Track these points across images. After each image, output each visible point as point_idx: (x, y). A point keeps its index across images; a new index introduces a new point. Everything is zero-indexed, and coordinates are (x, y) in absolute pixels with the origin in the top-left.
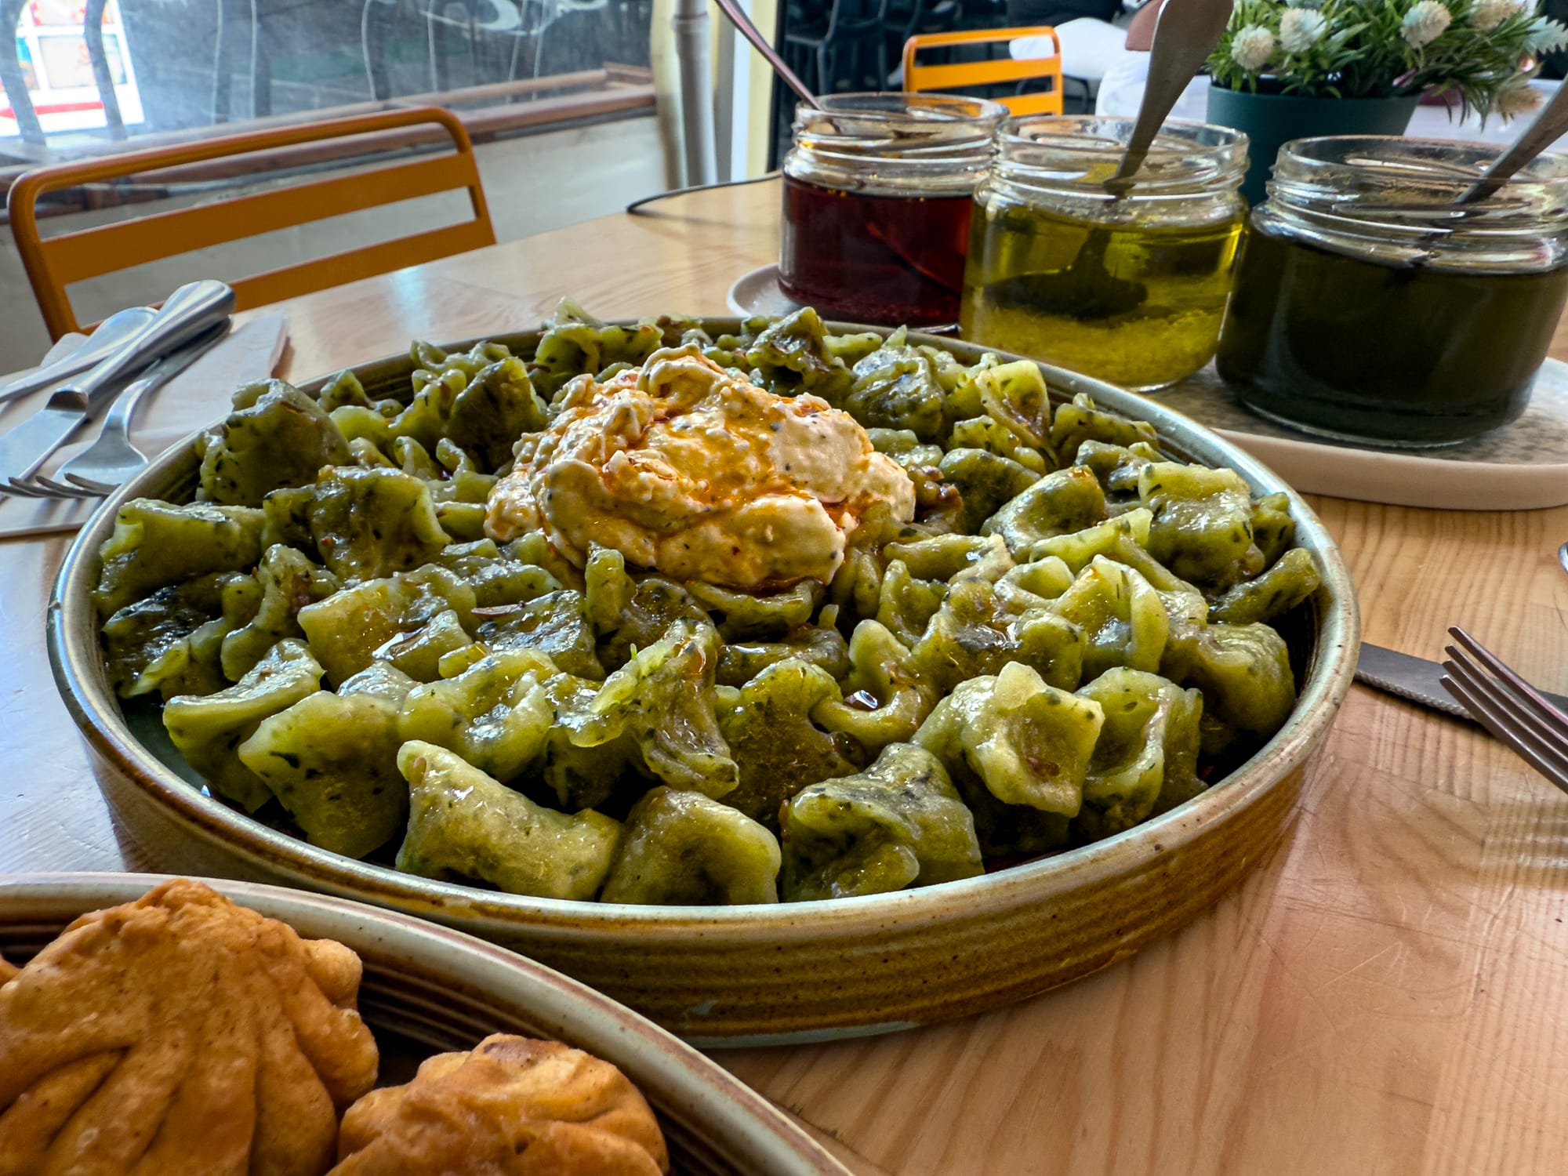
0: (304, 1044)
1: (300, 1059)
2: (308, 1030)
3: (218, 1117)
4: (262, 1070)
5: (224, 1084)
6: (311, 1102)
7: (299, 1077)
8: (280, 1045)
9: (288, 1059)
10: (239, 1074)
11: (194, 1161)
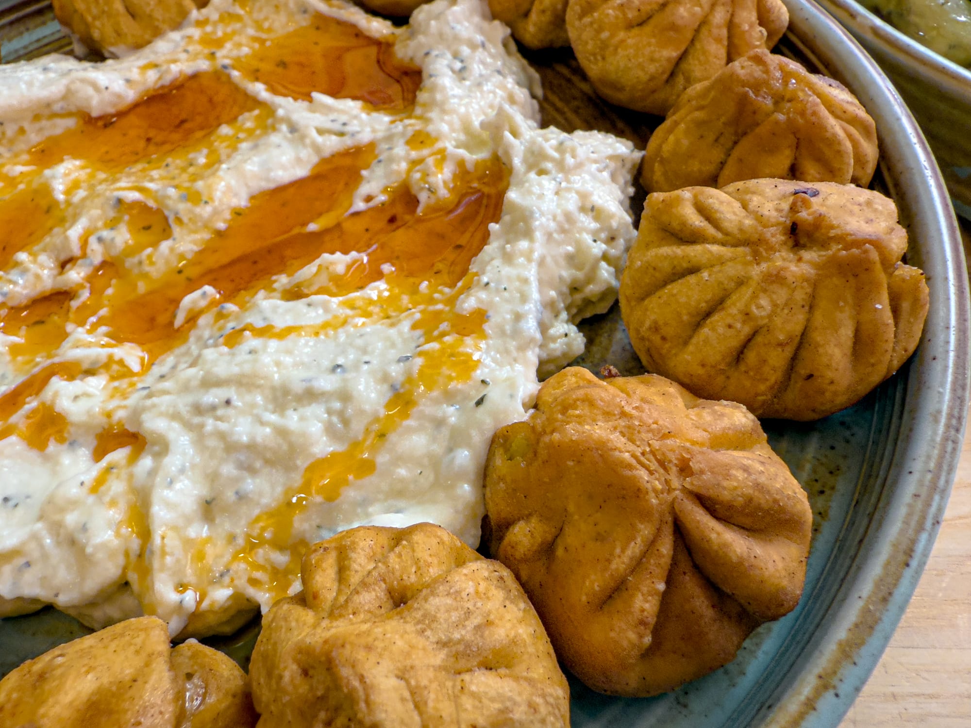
0: (731, 25)
1: (724, 32)
2: (737, 20)
3: (674, 27)
4: (704, 22)
5: (685, 14)
6: (716, 57)
7: (718, 40)
8: (720, 16)
9: (719, 27)
10: (694, 15)
11: (653, 40)
